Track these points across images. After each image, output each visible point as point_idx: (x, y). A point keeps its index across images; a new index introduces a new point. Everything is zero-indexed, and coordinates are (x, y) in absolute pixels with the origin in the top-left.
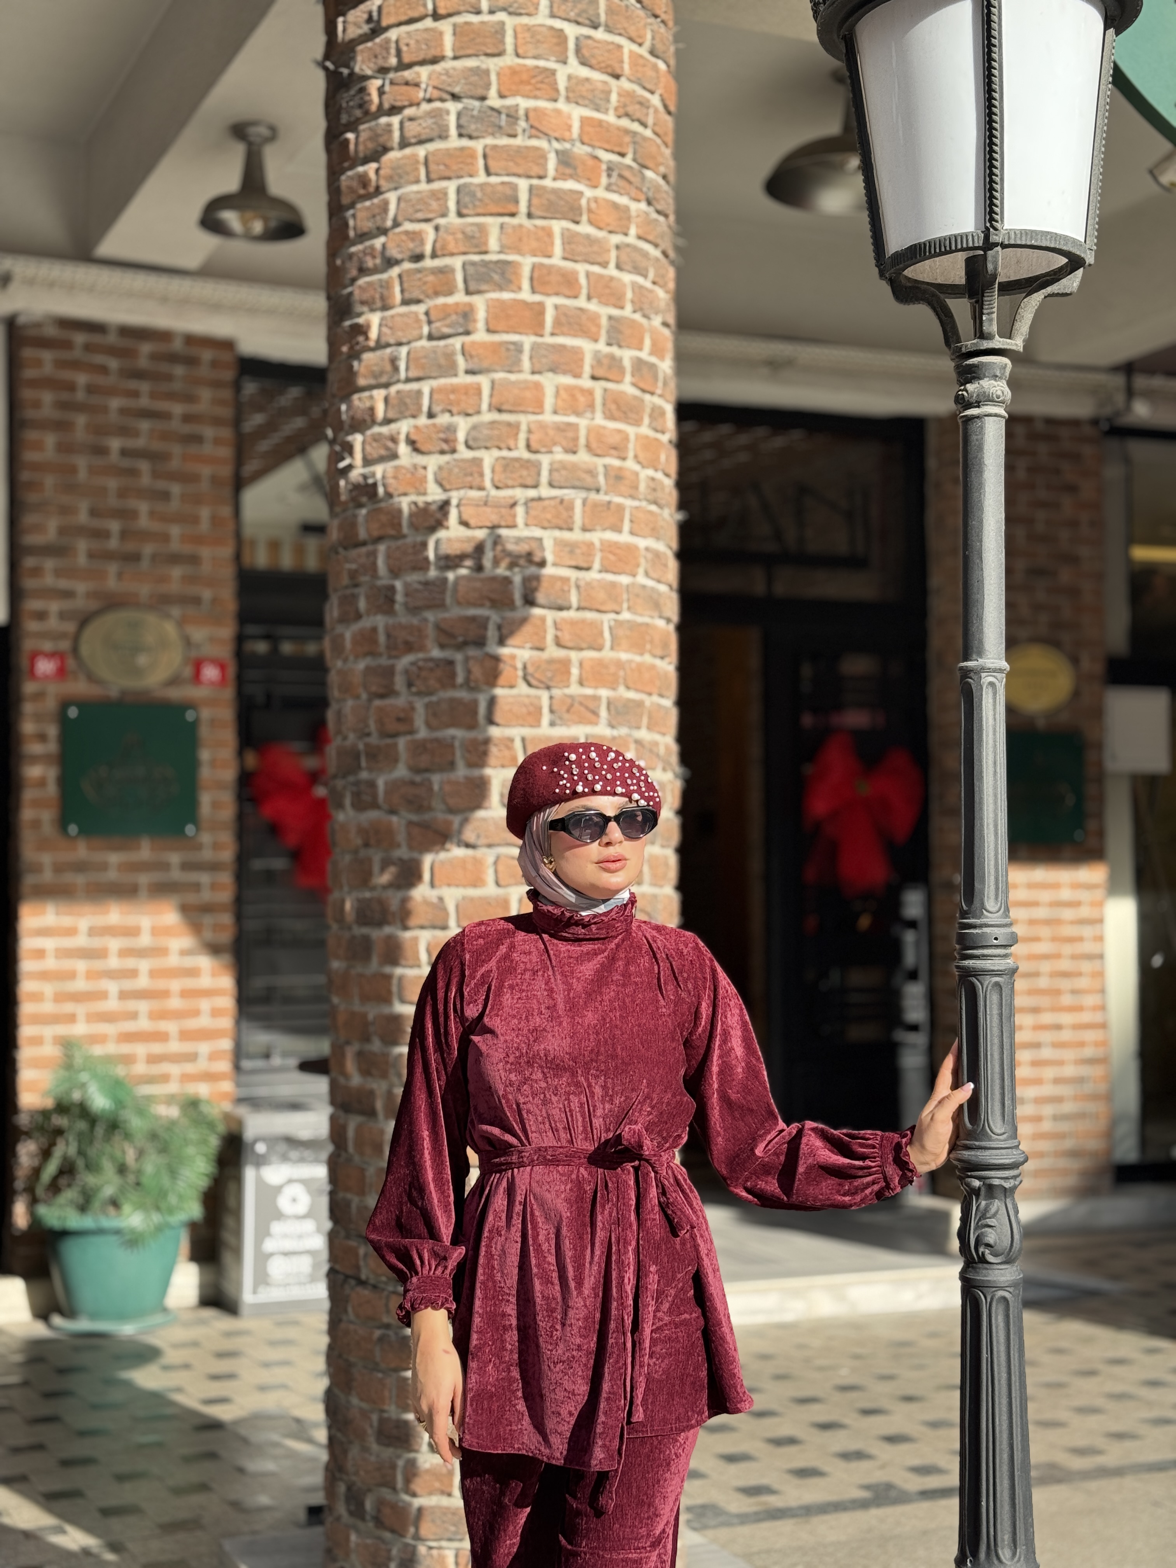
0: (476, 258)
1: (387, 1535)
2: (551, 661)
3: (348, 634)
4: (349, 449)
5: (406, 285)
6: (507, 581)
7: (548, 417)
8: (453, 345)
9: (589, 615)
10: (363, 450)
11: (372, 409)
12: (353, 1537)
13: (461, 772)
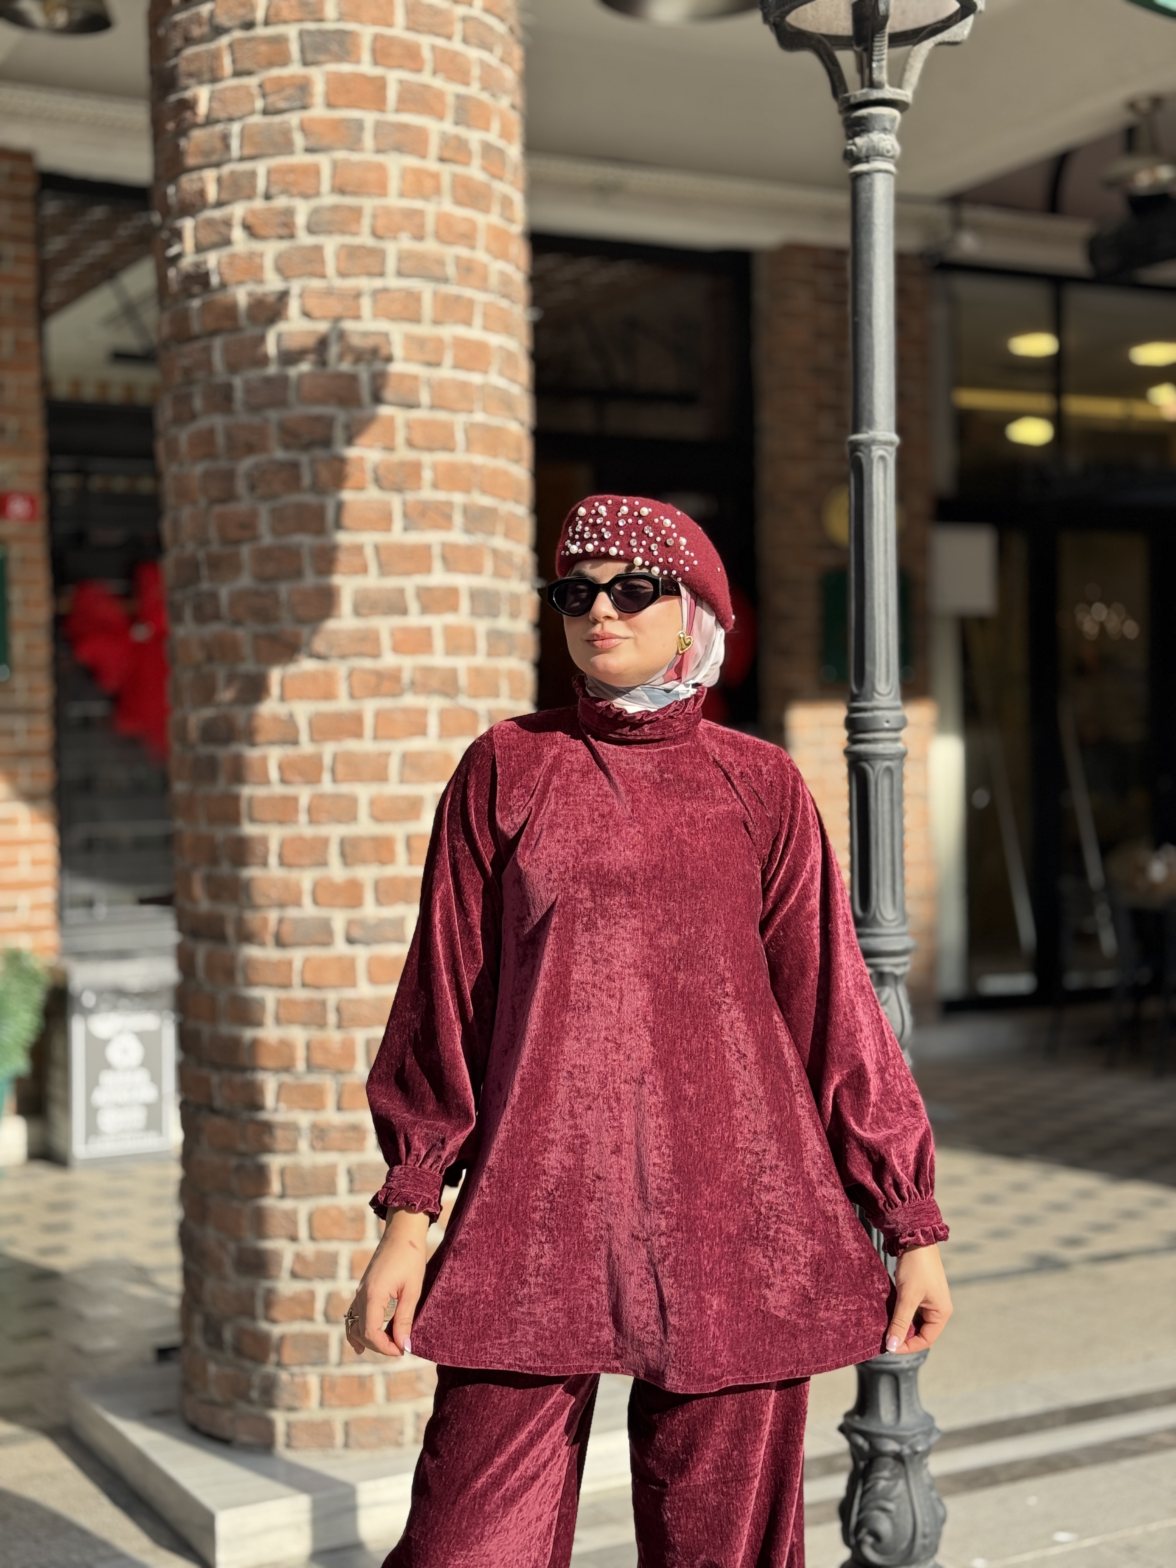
0: (311, 26)
1: (248, 1364)
2: (403, 464)
3: (184, 436)
4: (178, 235)
5: (237, 55)
6: (353, 378)
7: (393, 201)
8: (288, 123)
9: (442, 416)
10: (196, 237)
11: (202, 193)
12: (212, 1369)
13: (310, 580)
